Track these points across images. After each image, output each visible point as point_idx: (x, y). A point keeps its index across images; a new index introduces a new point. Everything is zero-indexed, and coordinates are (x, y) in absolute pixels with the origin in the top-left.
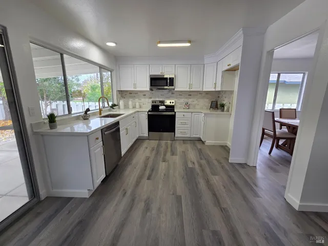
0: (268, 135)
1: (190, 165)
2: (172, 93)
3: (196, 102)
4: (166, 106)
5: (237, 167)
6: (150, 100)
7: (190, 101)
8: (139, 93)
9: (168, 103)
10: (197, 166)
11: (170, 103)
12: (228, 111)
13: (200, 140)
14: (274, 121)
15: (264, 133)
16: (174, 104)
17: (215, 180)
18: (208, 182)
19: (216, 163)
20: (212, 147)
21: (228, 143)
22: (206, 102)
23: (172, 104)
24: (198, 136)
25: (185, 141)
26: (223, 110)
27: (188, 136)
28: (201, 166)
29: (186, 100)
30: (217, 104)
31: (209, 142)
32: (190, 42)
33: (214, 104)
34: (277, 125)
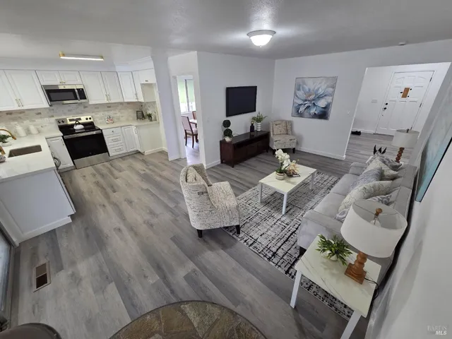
0: (189, 134)
1: (142, 172)
2: (85, 107)
3: (119, 114)
4: (83, 124)
5: (176, 162)
6: (53, 120)
7: (111, 113)
8: (26, 112)
9: (83, 120)
10: (147, 171)
11: (87, 119)
12: (156, 120)
13: (138, 152)
14: (190, 123)
15: (186, 134)
16: (92, 120)
17: (165, 173)
18: (160, 176)
19: (160, 164)
20: (152, 155)
21: (164, 148)
22: (131, 113)
23: (89, 120)
24: (135, 149)
25: (123, 157)
26: (151, 120)
27: (124, 151)
28: (150, 170)
29: (107, 113)
30: (142, 114)
31: (147, 152)
32: (102, 57)
33: (140, 114)
34: (193, 126)
